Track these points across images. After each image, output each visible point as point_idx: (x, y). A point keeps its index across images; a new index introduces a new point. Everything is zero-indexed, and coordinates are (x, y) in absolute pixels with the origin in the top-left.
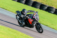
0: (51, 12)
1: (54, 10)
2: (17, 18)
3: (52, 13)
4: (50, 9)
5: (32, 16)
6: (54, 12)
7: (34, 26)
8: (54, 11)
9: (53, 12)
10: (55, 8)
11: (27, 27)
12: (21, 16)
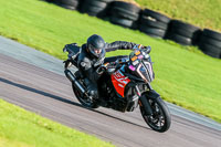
0: (120, 21)
1: (134, 13)
2: (67, 71)
3: (125, 26)
4: (118, 11)
5: (126, 63)
6: (135, 22)
7: (133, 103)
8: (135, 19)
9: (129, 23)
10: (138, 5)
11: (108, 107)
12: (84, 65)
